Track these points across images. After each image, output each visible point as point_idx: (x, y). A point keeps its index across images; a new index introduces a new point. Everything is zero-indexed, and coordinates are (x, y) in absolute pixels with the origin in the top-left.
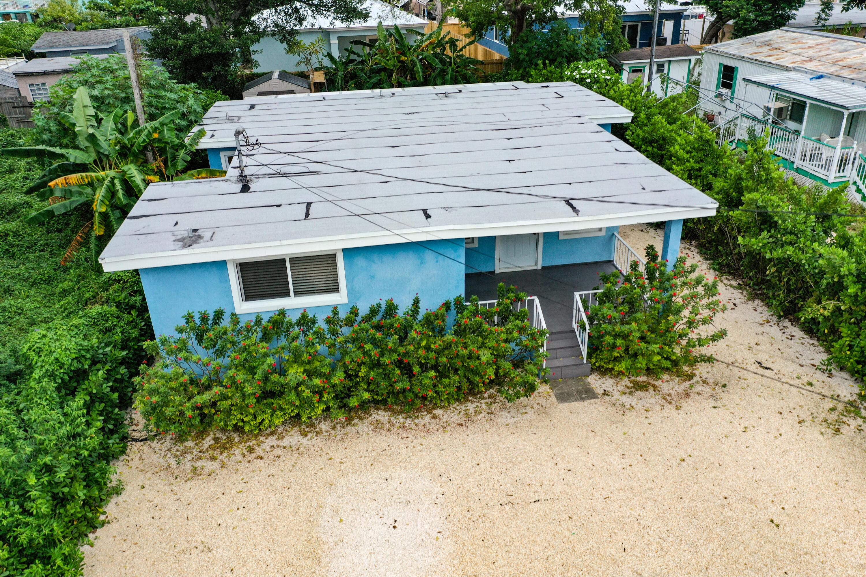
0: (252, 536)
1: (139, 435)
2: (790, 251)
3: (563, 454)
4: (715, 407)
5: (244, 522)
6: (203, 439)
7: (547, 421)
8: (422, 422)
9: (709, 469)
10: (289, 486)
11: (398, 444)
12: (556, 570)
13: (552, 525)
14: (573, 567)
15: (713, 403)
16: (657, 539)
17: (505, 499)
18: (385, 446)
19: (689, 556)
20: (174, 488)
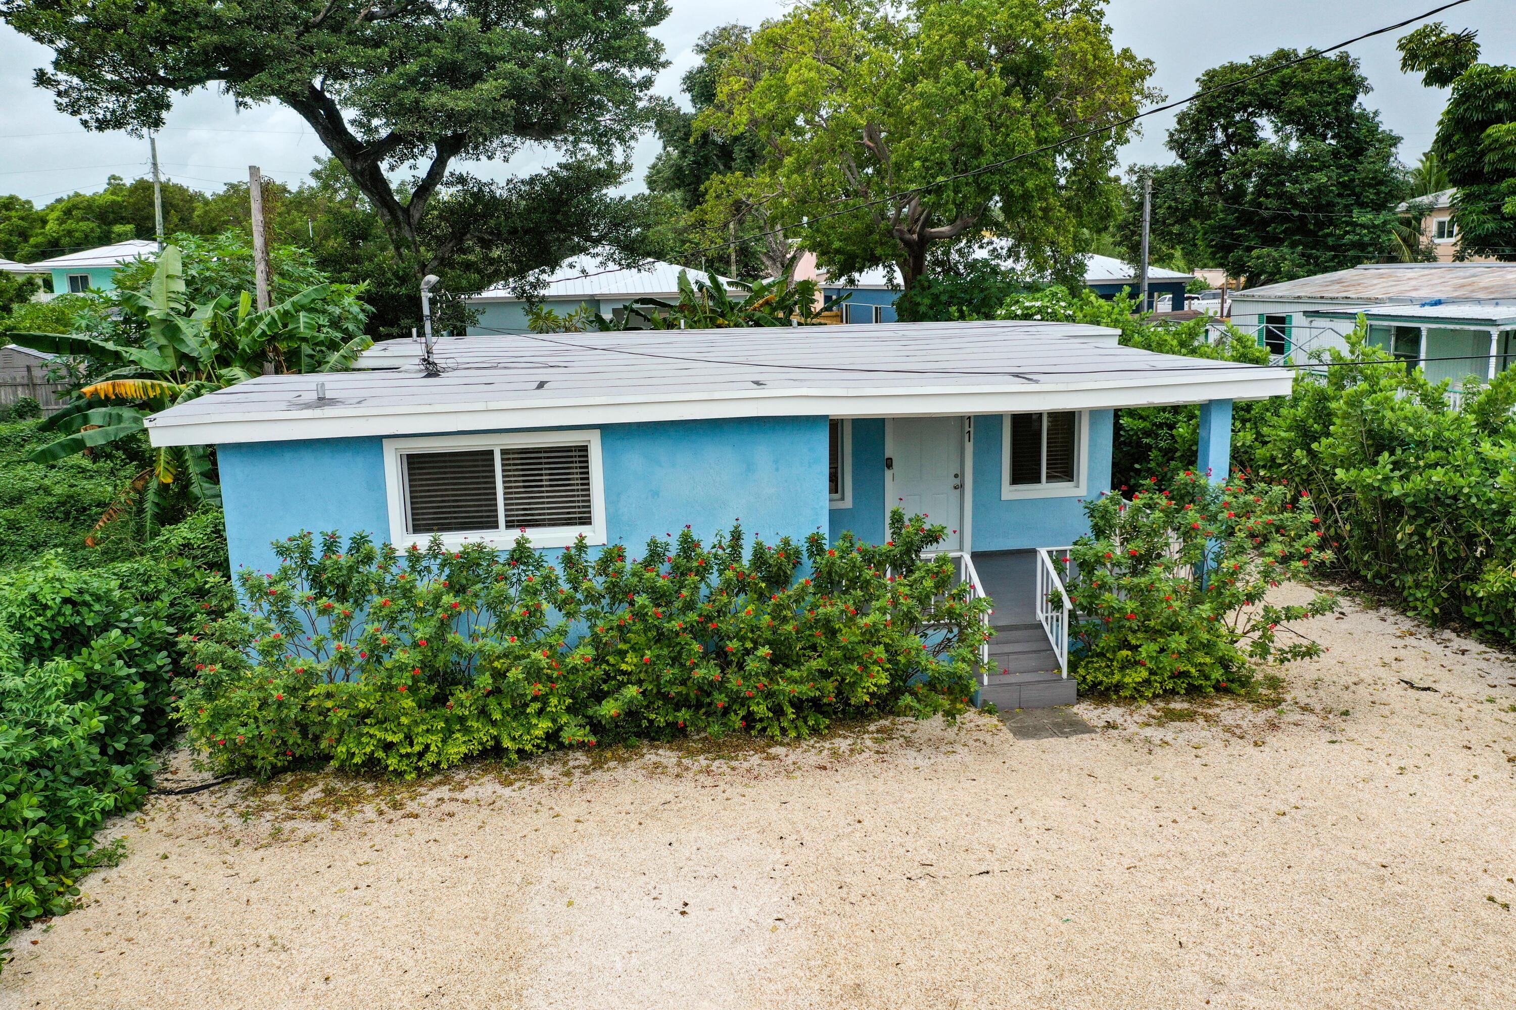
0: (379, 928)
1: (175, 785)
2: (1437, 475)
3: (1033, 807)
4: (1333, 742)
5: (367, 909)
6: (303, 791)
7: (997, 763)
8: (746, 765)
9: (1340, 826)
10: (466, 853)
11: (697, 795)
12: (1034, 975)
13: (1019, 907)
14: (1070, 971)
15: (1328, 736)
16: (1250, 927)
17: (918, 871)
18: (670, 797)
19: (1324, 954)
20: (229, 858)
